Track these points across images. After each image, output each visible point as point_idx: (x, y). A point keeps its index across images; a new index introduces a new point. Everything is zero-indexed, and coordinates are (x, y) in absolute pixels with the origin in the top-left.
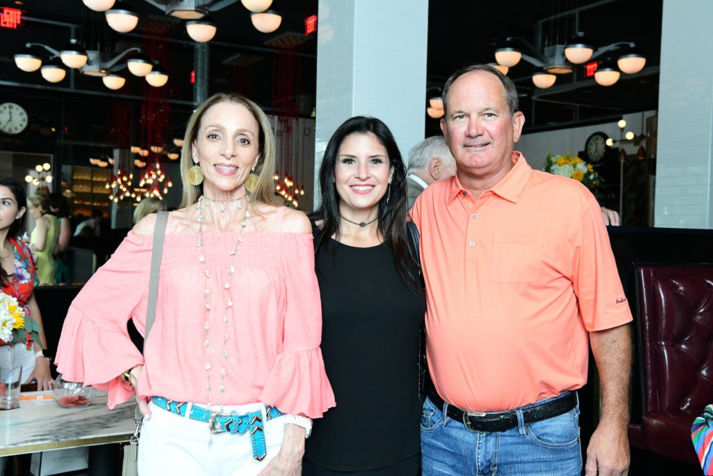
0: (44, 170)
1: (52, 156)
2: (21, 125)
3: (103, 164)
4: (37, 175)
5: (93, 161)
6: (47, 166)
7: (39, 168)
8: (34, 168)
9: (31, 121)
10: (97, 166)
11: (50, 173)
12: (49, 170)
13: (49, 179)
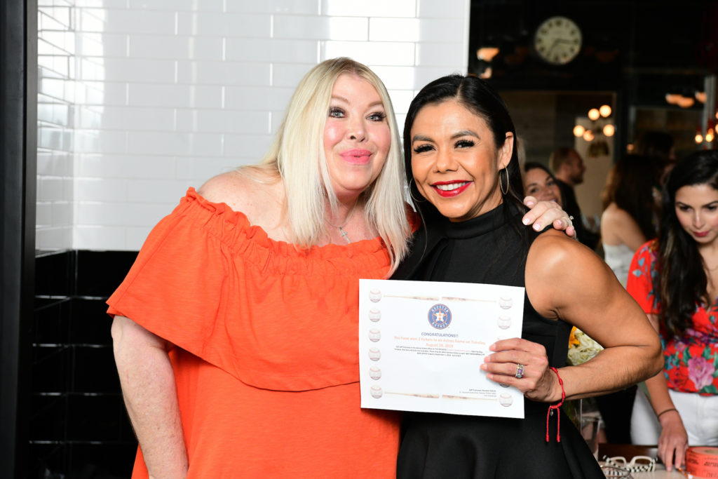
0: (601, 117)
1: (614, 95)
2: (572, 50)
3: (685, 102)
4: (589, 125)
5: (671, 98)
6: (606, 111)
7: (593, 114)
8: (585, 114)
9: (586, 42)
10: (676, 106)
11: (610, 121)
12: (610, 116)
13: (609, 130)
